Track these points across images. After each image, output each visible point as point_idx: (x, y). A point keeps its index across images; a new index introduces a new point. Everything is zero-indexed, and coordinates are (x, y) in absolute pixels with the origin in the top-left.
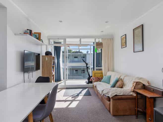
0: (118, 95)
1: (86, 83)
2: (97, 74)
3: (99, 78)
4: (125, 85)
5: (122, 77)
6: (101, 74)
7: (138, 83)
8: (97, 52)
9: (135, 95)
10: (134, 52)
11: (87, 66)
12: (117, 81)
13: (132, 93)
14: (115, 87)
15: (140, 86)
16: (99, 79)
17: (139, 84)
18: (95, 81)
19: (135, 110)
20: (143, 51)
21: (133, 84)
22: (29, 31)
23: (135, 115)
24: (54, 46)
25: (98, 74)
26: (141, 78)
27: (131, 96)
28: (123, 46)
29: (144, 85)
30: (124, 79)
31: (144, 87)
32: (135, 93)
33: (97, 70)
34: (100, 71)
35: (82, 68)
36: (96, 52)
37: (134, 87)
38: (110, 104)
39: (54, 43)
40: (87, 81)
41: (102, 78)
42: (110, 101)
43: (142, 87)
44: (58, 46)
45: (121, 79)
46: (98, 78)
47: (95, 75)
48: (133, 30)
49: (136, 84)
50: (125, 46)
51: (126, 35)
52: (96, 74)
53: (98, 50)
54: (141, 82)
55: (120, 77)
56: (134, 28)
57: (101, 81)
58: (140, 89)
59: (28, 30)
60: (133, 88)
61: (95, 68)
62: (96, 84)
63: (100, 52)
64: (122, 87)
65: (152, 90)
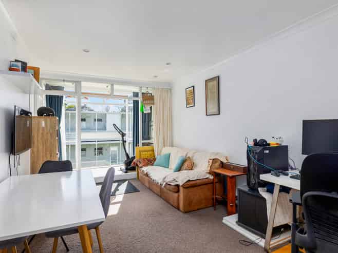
0: (191, 179)
1: (121, 172)
2: (144, 153)
3: (148, 158)
4: (196, 166)
5: (190, 155)
6: (151, 153)
7: (214, 161)
8: (145, 112)
9: (211, 177)
10: (207, 115)
11: (123, 138)
12: (184, 162)
13: (208, 176)
14: (182, 170)
15: (217, 165)
16: (151, 161)
17: (216, 162)
18: (144, 166)
19: (213, 199)
20: (219, 114)
21: (209, 162)
22: (20, 64)
23: (213, 206)
24: (46, 95)
25: (146, 153)
26: (217, 154)
27: (207, 180)
28: (188, 104)
29: (222, 163)
30: (193, 157)
31: (223, 165)
32: (212, 175)
33: (144, 144)
34: (149, 147)
35: (97, 143)
36: (143, 112)
37: (211, 167)
38: (179, 196)
39: (46, 89)
40: (124, 167)
41: (155, 159)
42: (178, 191)
43: (220, 165)
44: (55, 96)
45: (189, 157)
46: (148, 160)
47: (140, 155)
48: (206, 81)
49: (212, 162)
50: (193, 105)
51: (194, 87)
52: (142, 153)
53: (145, 108)
54: (218, 158)
55: (186, 155)
56: (207, 79)
57: (152, 165)
58: (217, 169)
59: (16, 61)
60: (209, 168)
61: (141, 141)
62: (146, 170)
63: (150, 112)
64: (192, 169)
65: (232, 167)
